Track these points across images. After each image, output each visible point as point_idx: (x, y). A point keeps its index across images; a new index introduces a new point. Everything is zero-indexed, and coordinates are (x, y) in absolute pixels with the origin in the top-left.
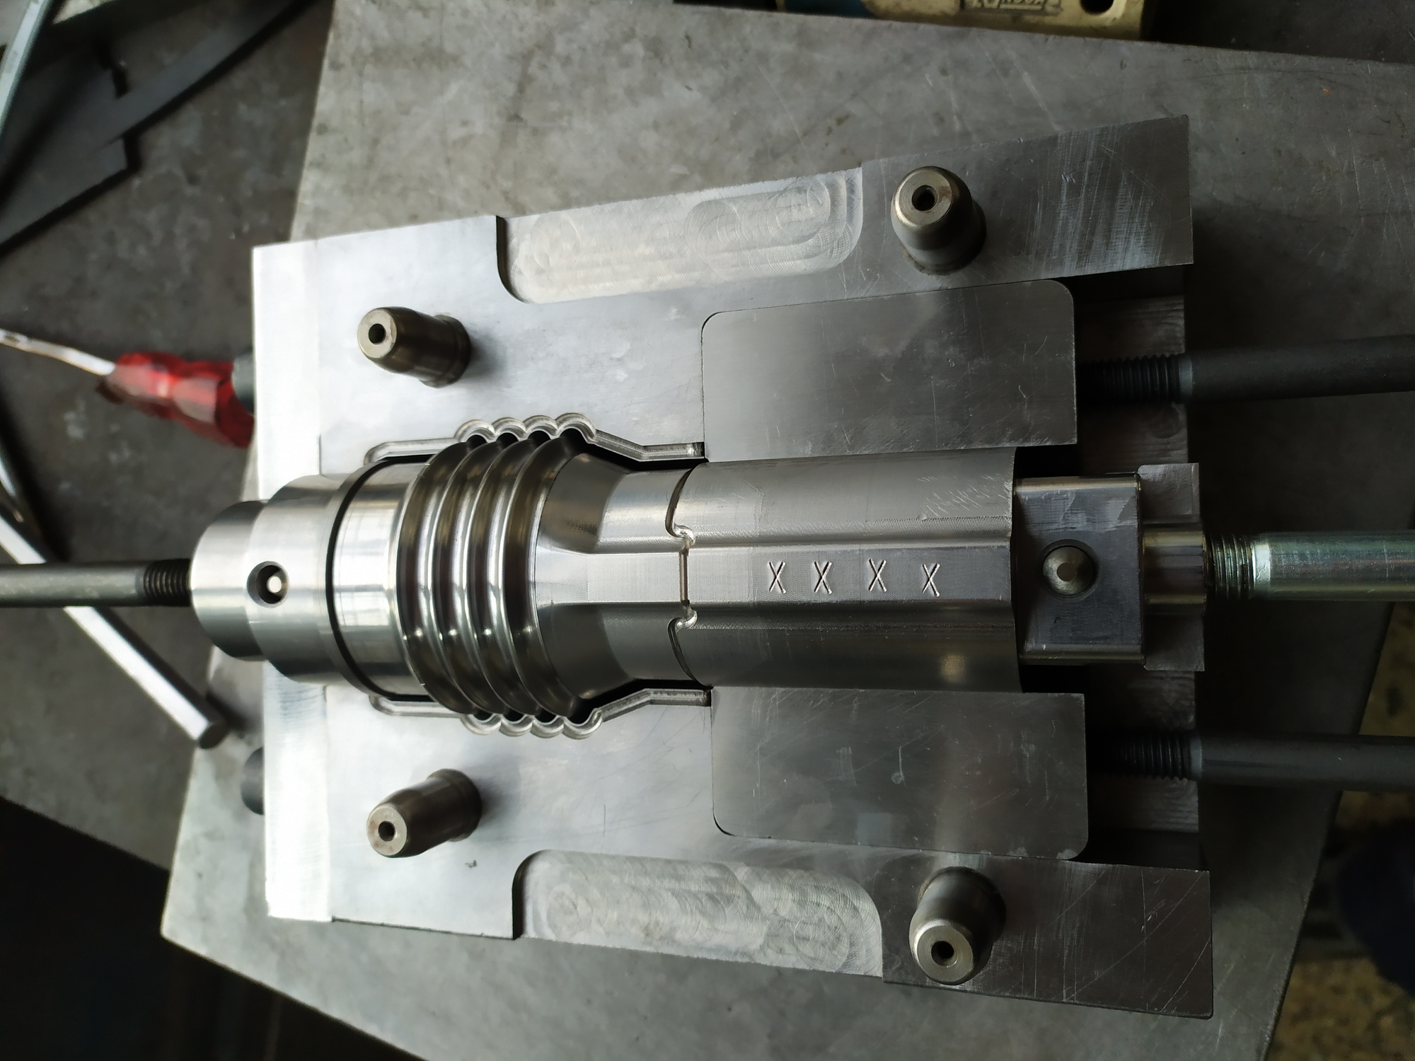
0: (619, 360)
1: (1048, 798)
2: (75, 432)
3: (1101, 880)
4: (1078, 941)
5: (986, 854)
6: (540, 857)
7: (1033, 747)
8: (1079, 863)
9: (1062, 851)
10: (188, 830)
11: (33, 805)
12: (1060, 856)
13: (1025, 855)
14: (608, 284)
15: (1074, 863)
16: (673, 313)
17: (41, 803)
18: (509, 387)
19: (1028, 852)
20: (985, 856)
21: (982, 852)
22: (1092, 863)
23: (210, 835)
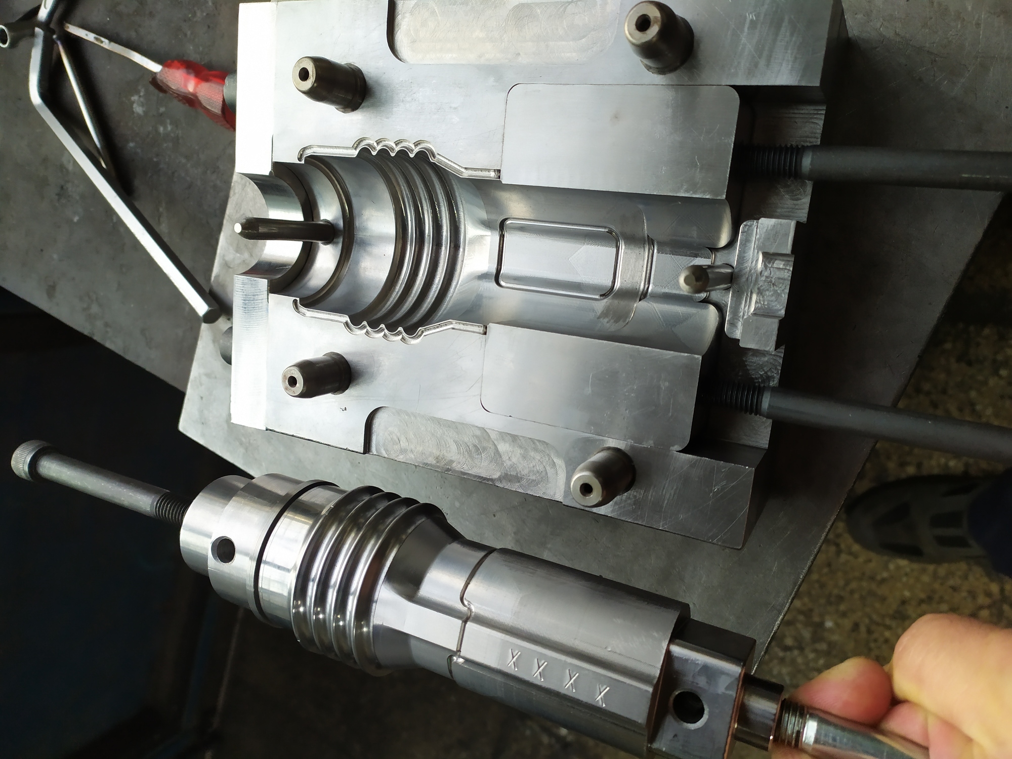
0: (455, 108)
1: (670, 414)
2: (138, 109)
3: (693, 465)
4: (673, 496)
5: (630, 442)
6: (383, 410)
7: (667, 384)
8: (682, 454)
9: (673, 446)
10: (196, 370)
11: (108, 345)
12: (672, 448)
13: (653, 445)
14: (454, 55)
15: (678, 453)
16: (491, 80)
17: (114, 344)
18: (388, 118)
19: (654, 443)
20: (629, 443)
21: (628, 440)
22: (689, 454)
23: (208, 375)
